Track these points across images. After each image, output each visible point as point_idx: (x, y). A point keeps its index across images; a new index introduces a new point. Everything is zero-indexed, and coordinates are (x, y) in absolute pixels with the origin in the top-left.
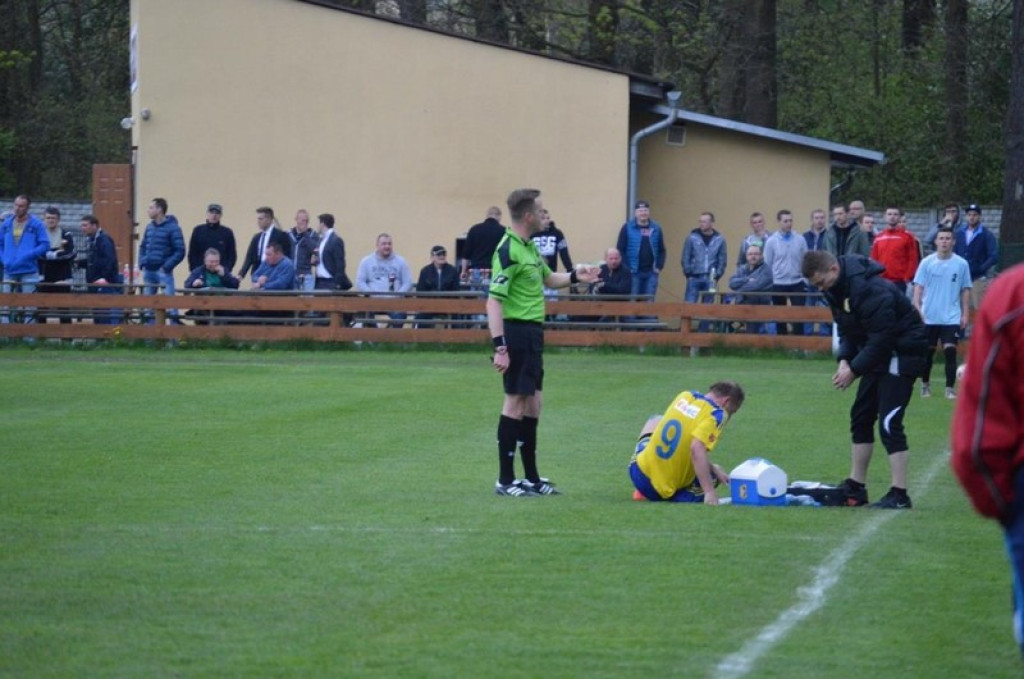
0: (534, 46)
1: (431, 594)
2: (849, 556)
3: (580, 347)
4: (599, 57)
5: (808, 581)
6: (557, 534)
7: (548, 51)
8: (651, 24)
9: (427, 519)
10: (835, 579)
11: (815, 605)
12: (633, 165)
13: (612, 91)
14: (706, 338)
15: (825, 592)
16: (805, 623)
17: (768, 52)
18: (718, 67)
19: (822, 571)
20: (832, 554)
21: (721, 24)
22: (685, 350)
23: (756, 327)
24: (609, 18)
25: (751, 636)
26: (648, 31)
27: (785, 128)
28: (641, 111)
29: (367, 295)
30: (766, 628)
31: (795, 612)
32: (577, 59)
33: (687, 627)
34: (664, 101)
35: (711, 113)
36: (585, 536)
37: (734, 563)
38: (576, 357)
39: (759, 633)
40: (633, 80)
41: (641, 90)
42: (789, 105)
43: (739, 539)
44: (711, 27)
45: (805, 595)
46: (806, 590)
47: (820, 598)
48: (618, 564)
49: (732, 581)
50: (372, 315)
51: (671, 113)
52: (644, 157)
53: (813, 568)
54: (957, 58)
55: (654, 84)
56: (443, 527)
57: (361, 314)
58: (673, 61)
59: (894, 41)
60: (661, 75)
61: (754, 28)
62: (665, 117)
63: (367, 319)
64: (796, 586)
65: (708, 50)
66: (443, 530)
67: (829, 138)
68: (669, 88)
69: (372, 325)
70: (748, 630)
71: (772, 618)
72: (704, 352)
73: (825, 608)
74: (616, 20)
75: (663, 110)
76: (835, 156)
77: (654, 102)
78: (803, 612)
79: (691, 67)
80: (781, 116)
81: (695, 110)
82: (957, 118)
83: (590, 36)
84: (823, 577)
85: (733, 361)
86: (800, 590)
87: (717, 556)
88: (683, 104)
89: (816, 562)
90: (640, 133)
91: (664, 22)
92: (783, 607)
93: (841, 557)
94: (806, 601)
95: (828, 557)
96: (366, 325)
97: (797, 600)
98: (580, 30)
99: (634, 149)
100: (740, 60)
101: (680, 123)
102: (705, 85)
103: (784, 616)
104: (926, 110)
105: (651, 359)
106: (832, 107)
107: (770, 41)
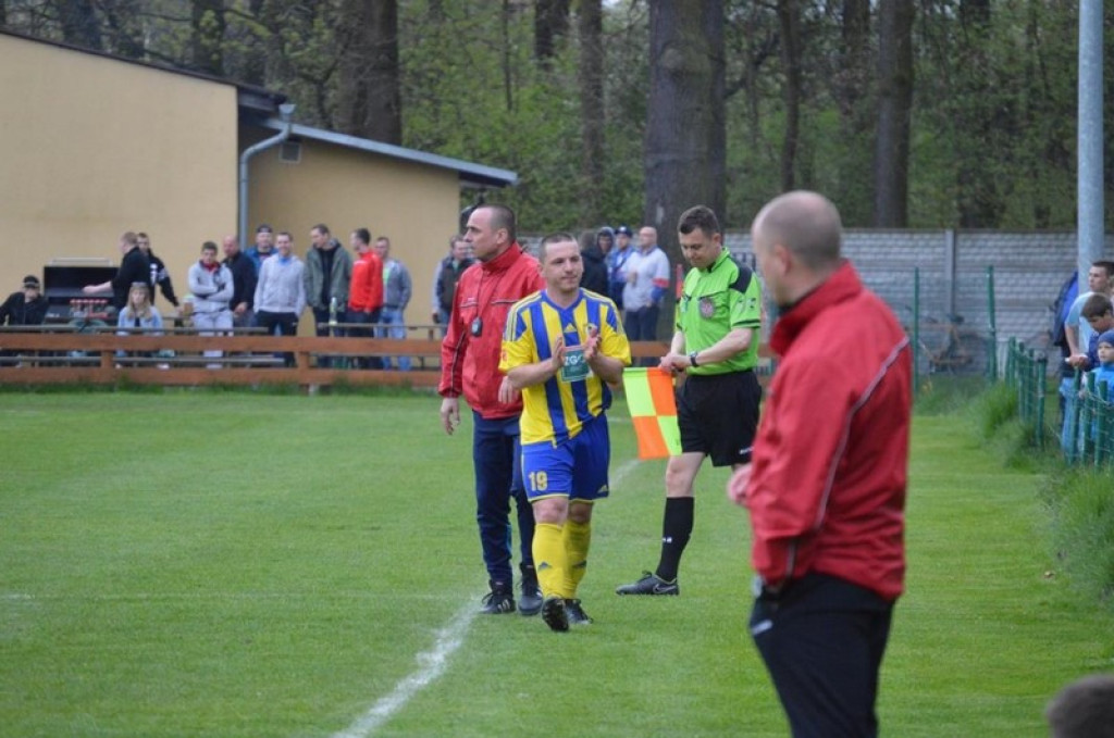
0: (131, 53)
3: (186, 386)
4: (206, 66)
5: (429, 646)
6: (147, 599)
7: (147, 59)
8: (261, 30)
10: (458, 643)
11: (436, 672)
12: (243, 185)
13: (219, 104)
14: (327, 374)
15: (447, 658)
16: (423, 694)
17: (390, 63)
18: (336, 77)
19: (444, 633)
20: (456, 615)
21: (340, 31)
22: (303, 389)
24: (215, 23)
25: (362, 710)
26: (258, 38)
27: (411, 145)
28: (251, 125)
30: (379, 700)
31: (413, 681)
32: (179, 68)
33: (290, 702)
34: (276, 114)
35: (329, 127)
36: (181, 600)
37: (347, 627)
38: (183, 398)
39: (371, 706)
40: (241, 91)
41: (250, 102)
42: (416, 120)
43: (355, 600)
44: (327, 35)
45: (425, 661)
46: (426, 656)
47: (441, 665)
48: (217, 631)
49: (343, 648)
51: (284, 128)
52: (254, 176)
53: (435, 631)
54: (593, 71)
55: (265, 96)
56: (14, 592)
58: (287, 70)
59: (525, 51)
60: (274, 86)
61: (374, 36)
62: (277, 132)
64: (415, 652)
65: (325, 59)
66: (16, 596)
67: (459, 157)
68: (281, 100)
70: (360, 703)
71: (389, 689)
72: (325, 390)
73: (446, 675)
74: (222, 25)
75: (275, 124)
76: (465, 176)
77: (264, 115)
78: (421, 680)
79: (308, 79)
80: (406, 131)
81: (312, 125)
82: (594, 136)
83: (194, 42)
84: (446, 640)
85: (356, 399)
86: (419, 656)
87: (329, 620)
88: (292, 119)
89: (437, 622)
90: (251, 150)
91: (275, 28)
92: (398, 677)
93: (465, 617)
94: (425, 668)
95: (452, 618)
97: (416, 667)
98: (182, 36)
99: (244, 167)
100: (360, 71)
101: (294, 139)
102: (322, 98)
103: (401, 686)
104: (562, 126)
105: (266, 398)
106: (460, 123)
107: (392, 50)
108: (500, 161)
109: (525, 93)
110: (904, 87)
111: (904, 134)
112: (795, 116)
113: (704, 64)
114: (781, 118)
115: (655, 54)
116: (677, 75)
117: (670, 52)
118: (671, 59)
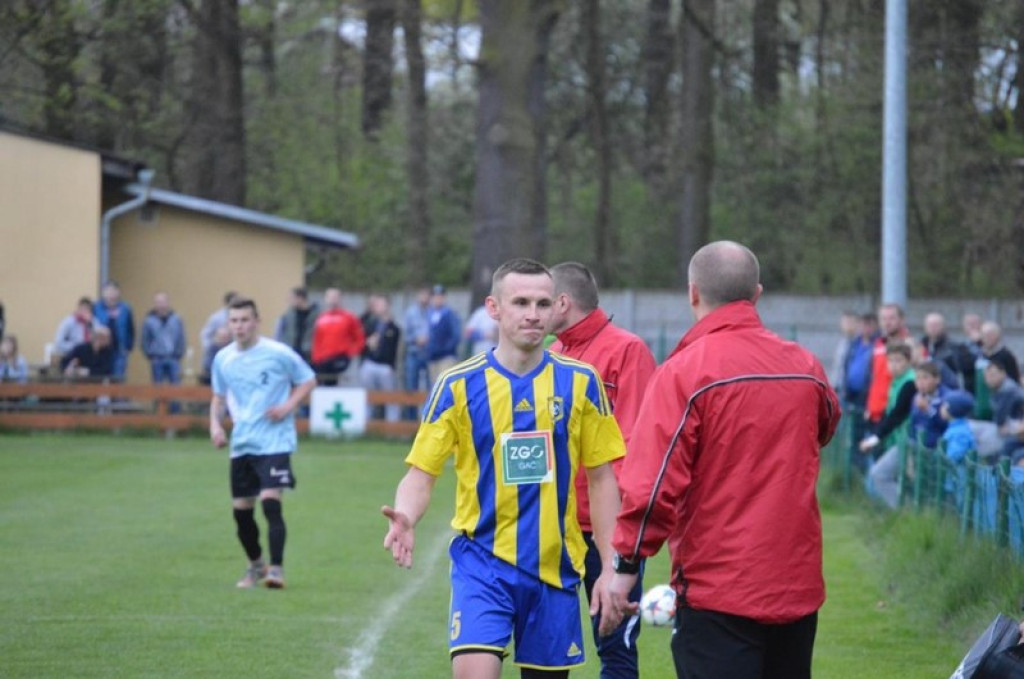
2: (380, 637)
5: (344, 663)
6: (76, 620)
8: (114, 104)
10: (370, 660)
12: (104, 245)
13: (83, 170)
14: (181, 420)
15: (363, 673)
17: (236, 134)
18: (182, 151)
19: (356, 652)
20: (362, 636)
21: (189, 105)
24: (69, 96)
26: (110, 110)
27: (254, 208)
28: (113, 190)
34: (135, 180)
36: (107, 621)
37: (267, 646)
40: (105, 159)
41: (113, 169)
42: (257, 189)
43: (266, 622)
44: (177, 108)
45: (344, 677)
46: (343, 672)
48: (147, 649)
49: (267, 664)
51: (143, 193)
52: (116, 234)
53: (347, 650)
55: (124, 163)
58: (139, 140)
59: (356, 127)
60: (130, 154)
61: (223, 110)
62: (132, 197)
64: (333, 668)
65: (175, 131)
68: (140, 167)
72: (182, 434)
75: (133, 189)
76: (309, 239)
77: (125, 181)
79: (158, 148)
80: (249, 197)
83: (48, 112)
84: (358, 659)
86: (337, 672)
87: (249, 640)
88: (155, 184)
89: (347, 643)
90: (113, 212)
91: (129, 100)
93: (372, 638)
95: (359, 639)
98: (38, 107)
99: (106, 229)
100: (208, 141)
101: (152, 206)
102: (171, 166)
104: (389, 195)
105: (128, 442)
106: (296, 189)
107: (238, 123)
108: (336, 225)
109: (355, 163)
110: (706, 163)
111: (704, 205)
112: (606, 187)
113: (527, 140)
114: (593, 190)
115: (482, 130)
116: (504, 150)
117: (496, 128)
118: (498, 134)
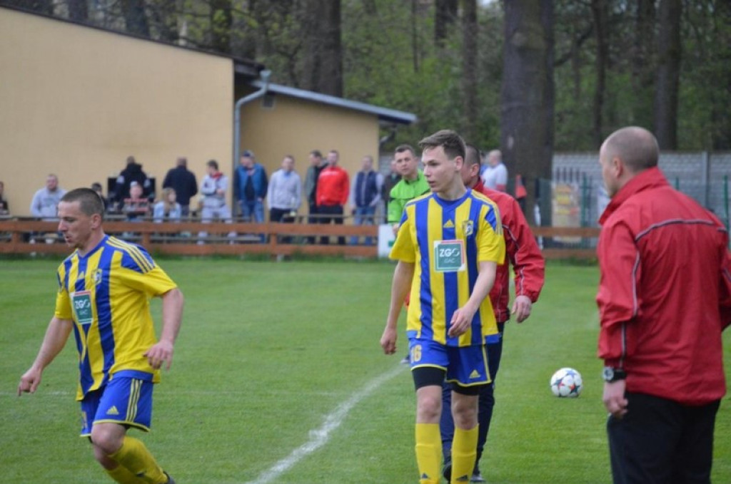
0: (170, 38)
1: (35, 442)
2: (352, 407)
3: (197, 256)
4: (216, 46)
5: (318, 426)
7: (182, 42)
8: (254, 23)
9: (48, 385)
10: (338, 424)
11: (320, 443)
12: (237, 124)
13: (222, 71)
14: (288, 248)
15: (329, 434)
16: (309, 457)
17: (335, 43)
18: (299, 55)
19: (330, 417)
20: (340, 406)
21: (304, 23)
22: (273, 257)
23: (325, 241)
24: (224, 18)
25: (266, 468)
26: (251, 28)
27: (350, 97)
28: (242, 84)
29: (39, 219)
30: (279, 462)
31: (303, 449)
32: (201, 48)
33: (220, 462)
34: (259, 77)
35: (297, 86)
36: (163, 396)
37: (268, 414)
38: (195, 263)
39: (273, 466)
40: (236, 62)
41: (242, 70)
42: (353, 81)
43: (276, 396)
44: (297, 26)
45: (315, 436)
46: (316, 432)
47: (324, 438)
48: (182, 416)
49: (262, 427)
50: (43, 233)
51: (264, 87)
52: (244, 117)
53: (325, 416)
55: (252, 65)
56: (57, 390)
57: (36, 233)
58: (269, 49)
59: (428, 39)
60: (260, 59)
61: (326, 26)
62: (257, 89)
63: (39, 237)
64: (308, 430)
65: (294, 41)
66: (57, 393)
67: (382, 105)
68: (261, 68)
69: (43, 241)
70: (266, 463)
71: (287, 454)
72: (287, 258)
73: (326, 445)
74: (229, 19)
75: (258, 84)
76: (382, 117)
77: (251, 78)
78: (309, 448)
79: (283, 54)
80: (346, 89)
81: (285, 84)
82: (472, 91)
83: (210, 30)
84: (330, 422)
85: (307, 264)
86: (311, 432)
87: (256, 409)
88: (270, 80)
89: (327, 410)
90: (242, 101)
91: (261, 20)
92: (294, 446)
93: (345, 407)
94: (313, 441)
95: (336, 408)
96: (37, 241)
97: (308, 440)
98: (203, 26)
99: (238, 112)
100: (317, 48)
101: (270, 95)
102: (292, 67)
103: (295, 452)
104: (452, 85)
105: (250, 264)
106: (383, 82)
107: (337, 35)
108: (409, 108)
109: (428, 62)
110: (676, 57)
111: (676, 89)
112: (602, 77)
113: (539, 43)
115: (508, 35)
116: (523, 50)
117: (518, 35)
118: (518, 39)
